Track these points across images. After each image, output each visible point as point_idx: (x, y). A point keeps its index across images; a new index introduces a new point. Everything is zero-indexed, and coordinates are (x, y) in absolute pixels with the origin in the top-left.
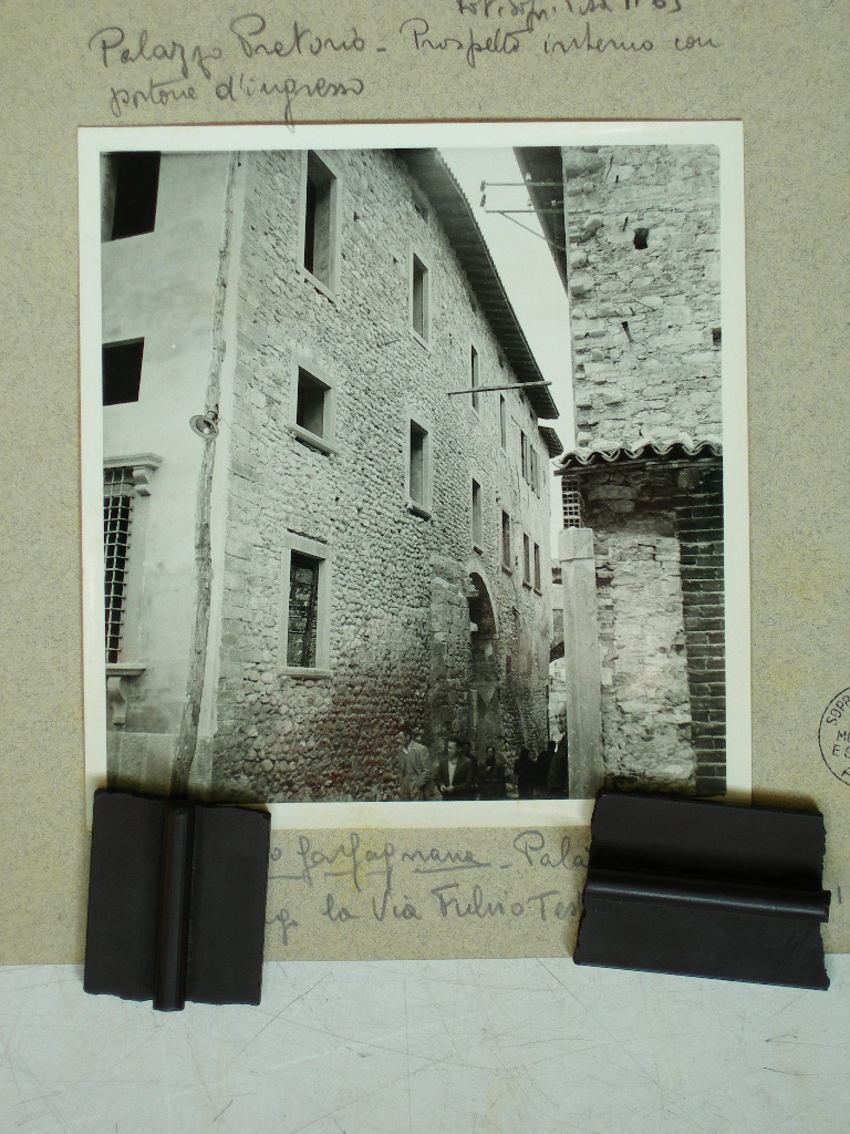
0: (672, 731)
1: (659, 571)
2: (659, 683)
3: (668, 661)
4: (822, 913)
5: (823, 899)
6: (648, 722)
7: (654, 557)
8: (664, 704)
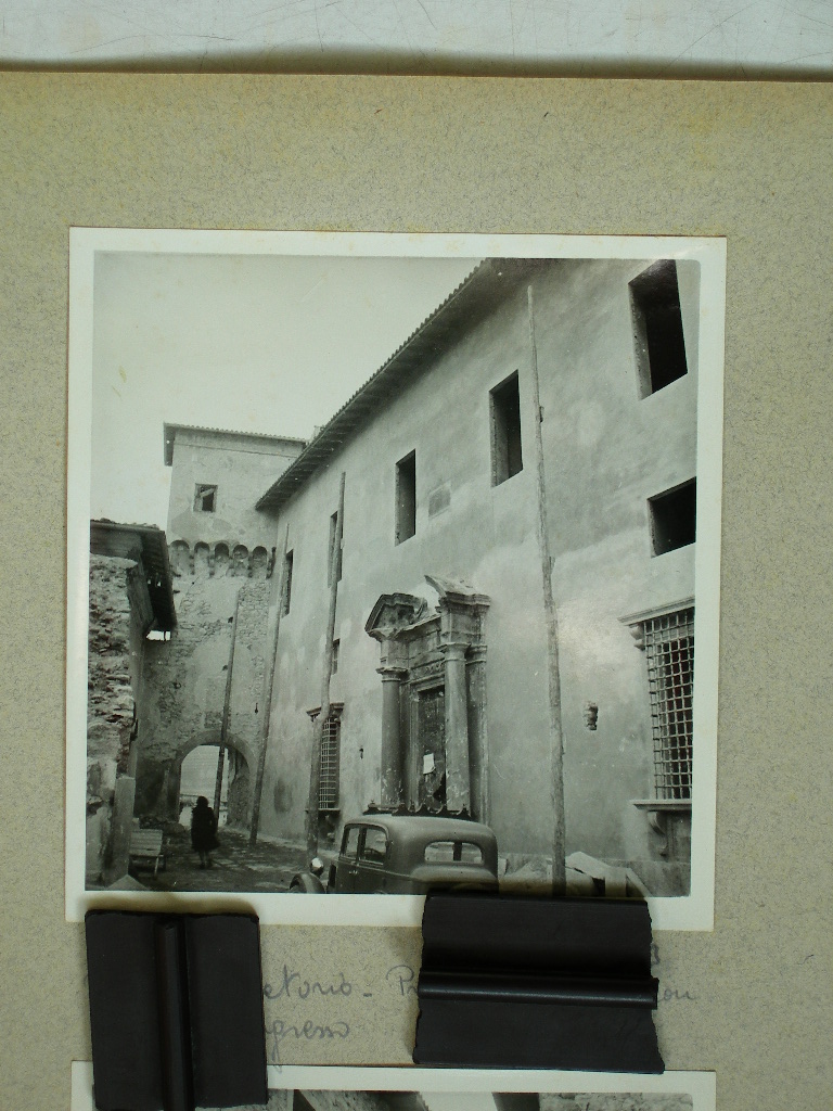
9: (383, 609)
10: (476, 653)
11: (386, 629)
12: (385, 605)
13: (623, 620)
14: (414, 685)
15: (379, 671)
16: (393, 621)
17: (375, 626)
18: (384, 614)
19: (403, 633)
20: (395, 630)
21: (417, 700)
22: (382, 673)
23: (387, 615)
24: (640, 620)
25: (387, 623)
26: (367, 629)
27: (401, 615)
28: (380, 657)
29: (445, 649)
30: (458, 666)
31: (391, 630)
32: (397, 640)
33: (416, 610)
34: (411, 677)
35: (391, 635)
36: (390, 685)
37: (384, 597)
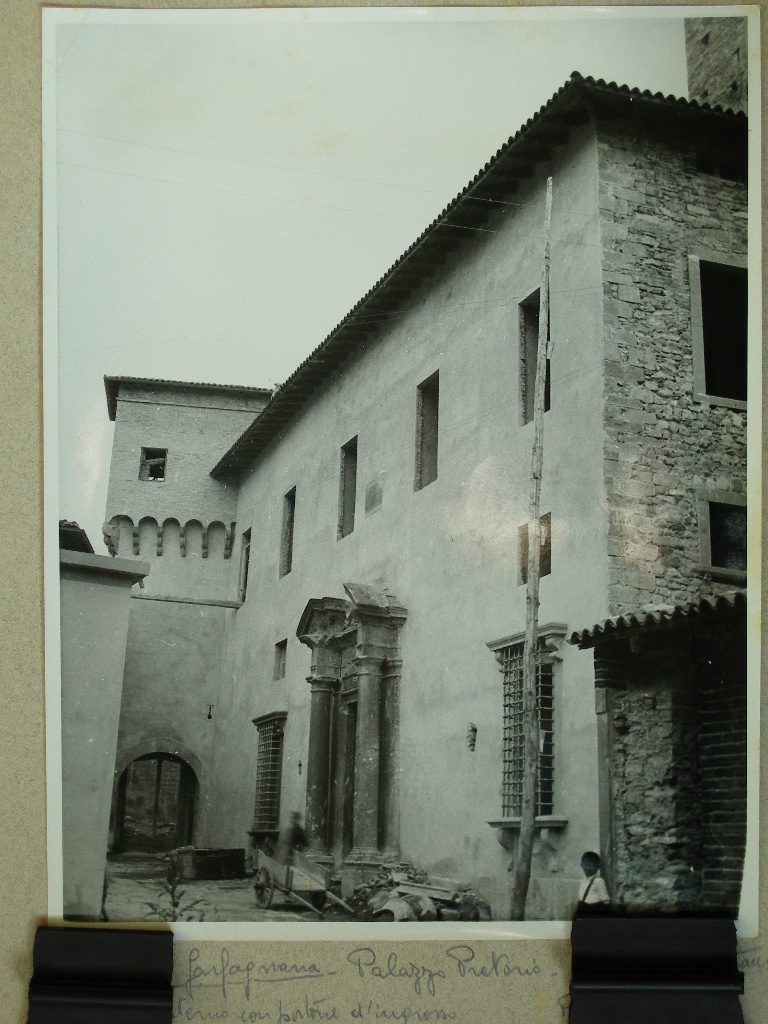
0: (661, 850)
1: (657, 719)
2: (654, 811)
3: (662, 793)
4: (738, 988)
5: (739, 979)
6: (646, 842)
7: (654, 708)
8: (658, 828)
9: (312, 614)
10: (390, 667)
11: (316, 636)
12: (314, 611)
13: (490, 645)
14: (345, 696)
15: (309, 680)
16: (324, 627)
17: (306, 632)
18: (314, 619)
19: (334, 641)
20: (325, 637)
21: (346, 713)
22: (311, 683)
23: (317, 621)
24: (500, 647)
25: (318, 628)
26: (298, 634)
27: (333, 621)
28: (310, 665)
29: (359, 663)
30: (370, 681)
31: (321, 637)
32: (327, 647)
33: (348, 615)
34: (342, 688)
35: (321, 642)
36: (318, 695)
37: (312, 602)
